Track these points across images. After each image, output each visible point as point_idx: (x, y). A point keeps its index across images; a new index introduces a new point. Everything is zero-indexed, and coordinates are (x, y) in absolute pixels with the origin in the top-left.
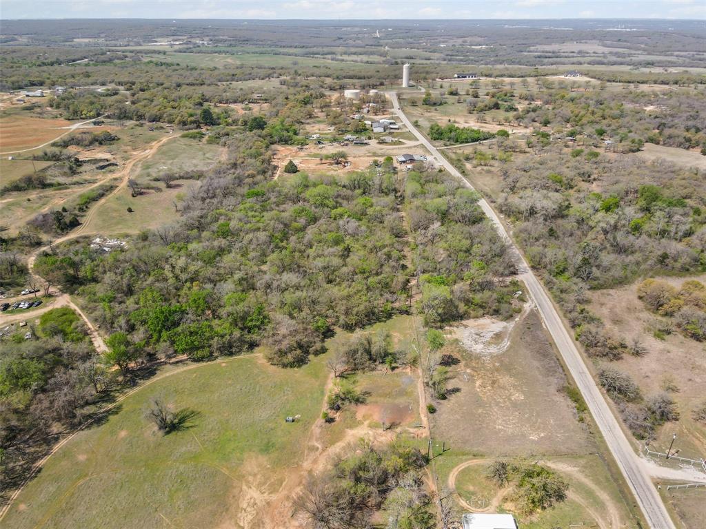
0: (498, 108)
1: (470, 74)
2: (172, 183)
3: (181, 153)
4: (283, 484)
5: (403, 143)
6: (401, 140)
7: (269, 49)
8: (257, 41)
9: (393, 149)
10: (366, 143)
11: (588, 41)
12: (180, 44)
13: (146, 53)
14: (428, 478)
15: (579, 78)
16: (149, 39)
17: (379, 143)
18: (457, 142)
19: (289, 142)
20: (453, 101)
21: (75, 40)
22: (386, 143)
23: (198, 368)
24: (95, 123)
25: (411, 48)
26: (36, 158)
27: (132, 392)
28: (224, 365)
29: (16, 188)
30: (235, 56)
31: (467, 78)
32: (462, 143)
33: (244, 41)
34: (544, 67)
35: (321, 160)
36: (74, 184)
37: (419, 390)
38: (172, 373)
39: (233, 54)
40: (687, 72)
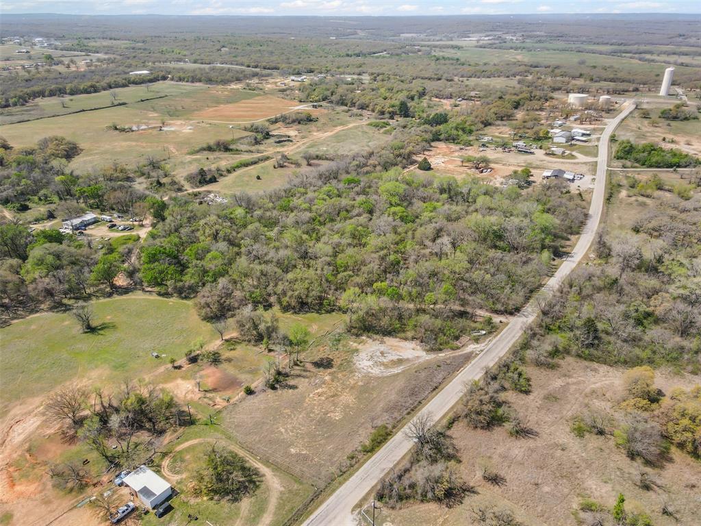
2: (312, 162)
3: (351, 138)
6: (575, 154)
7: (573, 46)
8: (572, 37)
9: (553, 162)
12: (489, 40)
13: (440, 48)
14: (171, 435)
16: (465, 35)
17: (547, 154)
18: (644, 165)
19: (456, 141)
21: (401, 35)
22: (555, 155)
23: (154, 300)
24: (314, 106)
26: (245, 129)
28: (171, 303)
29: (210, 149)
30: (533, 52)
32: (651, 166)
33: (558, 37)
35: (462, 162)
36: (247, 152)
39: (531, 51)
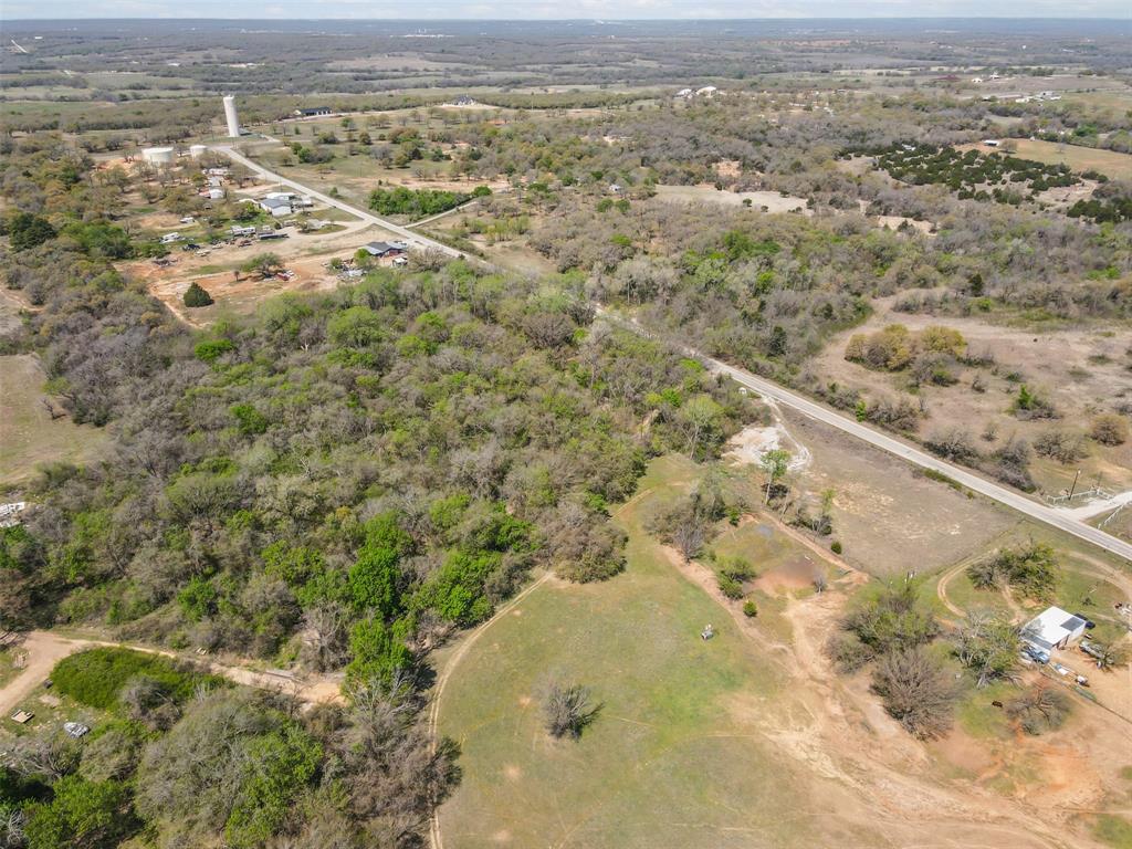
0: (420, 158)
1: (321, 109)
4: (807, 708)
5: (344, 228)
6: (336, 223)
9: (336, 238)
10: (283, 236)
11: (403, 53)
15: (474, 107)
17: (305, 232)
18: (425, 212)
20: (343, 153)
22: (316, 230)
23: (486, 634)
25: (120, 71)
27: (435, 712)
28: (518, 612)
31: (318, 116)
32: (432, 214)
34: (378, 93)
35: (237, 274)
37: (791, 535)
38: (458, 659)
40: (577, 91)
